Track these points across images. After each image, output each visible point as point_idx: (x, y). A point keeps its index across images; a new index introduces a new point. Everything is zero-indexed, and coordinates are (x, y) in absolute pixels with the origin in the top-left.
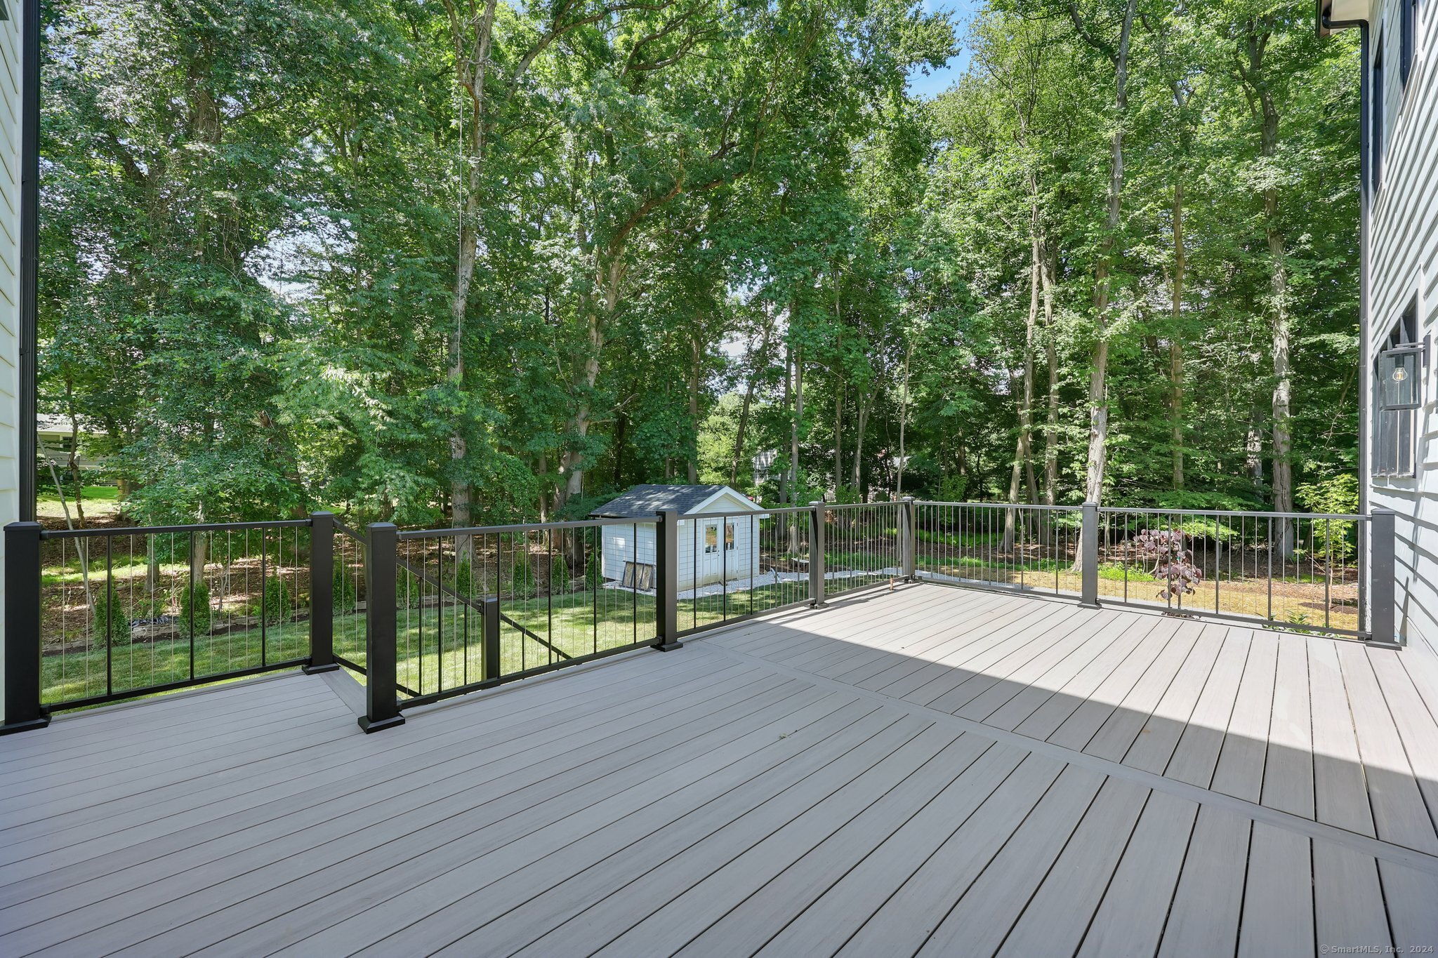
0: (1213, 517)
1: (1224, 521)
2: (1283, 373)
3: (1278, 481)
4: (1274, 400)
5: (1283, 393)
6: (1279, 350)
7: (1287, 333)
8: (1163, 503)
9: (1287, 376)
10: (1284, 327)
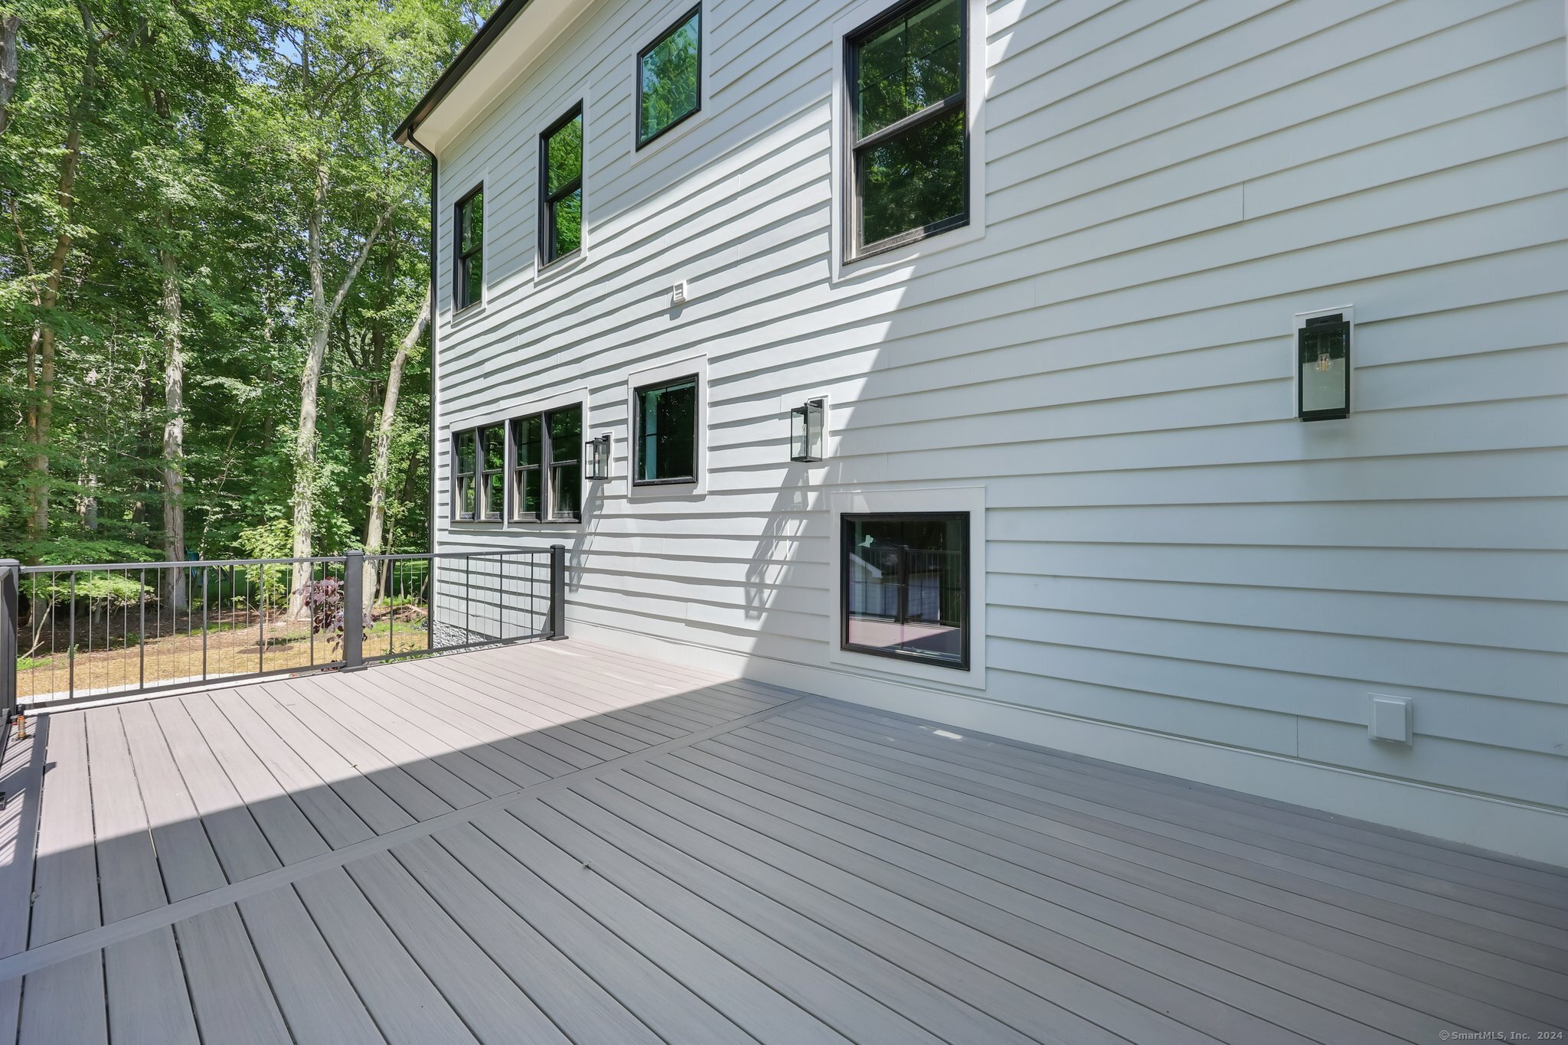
0: (121, 572)
1: (134, 575)
2: (177, 408)
3: (170, 526)
4: (166, 436)
5: (176, 430)
6: (171, 381)
7: (181, 366)
8: (45, 558)
9: (181, 413)
10: (180, 358)
